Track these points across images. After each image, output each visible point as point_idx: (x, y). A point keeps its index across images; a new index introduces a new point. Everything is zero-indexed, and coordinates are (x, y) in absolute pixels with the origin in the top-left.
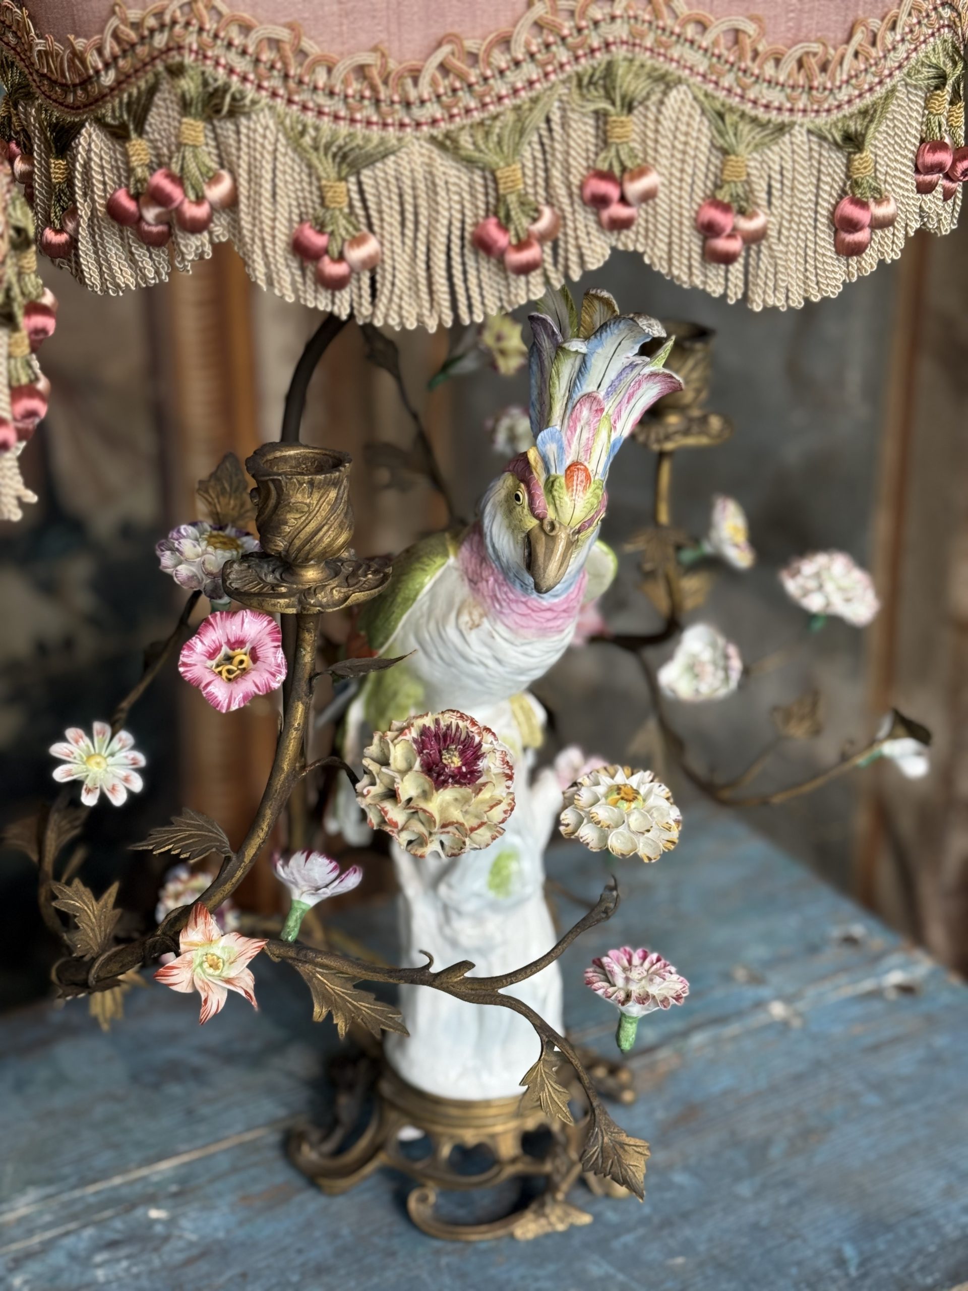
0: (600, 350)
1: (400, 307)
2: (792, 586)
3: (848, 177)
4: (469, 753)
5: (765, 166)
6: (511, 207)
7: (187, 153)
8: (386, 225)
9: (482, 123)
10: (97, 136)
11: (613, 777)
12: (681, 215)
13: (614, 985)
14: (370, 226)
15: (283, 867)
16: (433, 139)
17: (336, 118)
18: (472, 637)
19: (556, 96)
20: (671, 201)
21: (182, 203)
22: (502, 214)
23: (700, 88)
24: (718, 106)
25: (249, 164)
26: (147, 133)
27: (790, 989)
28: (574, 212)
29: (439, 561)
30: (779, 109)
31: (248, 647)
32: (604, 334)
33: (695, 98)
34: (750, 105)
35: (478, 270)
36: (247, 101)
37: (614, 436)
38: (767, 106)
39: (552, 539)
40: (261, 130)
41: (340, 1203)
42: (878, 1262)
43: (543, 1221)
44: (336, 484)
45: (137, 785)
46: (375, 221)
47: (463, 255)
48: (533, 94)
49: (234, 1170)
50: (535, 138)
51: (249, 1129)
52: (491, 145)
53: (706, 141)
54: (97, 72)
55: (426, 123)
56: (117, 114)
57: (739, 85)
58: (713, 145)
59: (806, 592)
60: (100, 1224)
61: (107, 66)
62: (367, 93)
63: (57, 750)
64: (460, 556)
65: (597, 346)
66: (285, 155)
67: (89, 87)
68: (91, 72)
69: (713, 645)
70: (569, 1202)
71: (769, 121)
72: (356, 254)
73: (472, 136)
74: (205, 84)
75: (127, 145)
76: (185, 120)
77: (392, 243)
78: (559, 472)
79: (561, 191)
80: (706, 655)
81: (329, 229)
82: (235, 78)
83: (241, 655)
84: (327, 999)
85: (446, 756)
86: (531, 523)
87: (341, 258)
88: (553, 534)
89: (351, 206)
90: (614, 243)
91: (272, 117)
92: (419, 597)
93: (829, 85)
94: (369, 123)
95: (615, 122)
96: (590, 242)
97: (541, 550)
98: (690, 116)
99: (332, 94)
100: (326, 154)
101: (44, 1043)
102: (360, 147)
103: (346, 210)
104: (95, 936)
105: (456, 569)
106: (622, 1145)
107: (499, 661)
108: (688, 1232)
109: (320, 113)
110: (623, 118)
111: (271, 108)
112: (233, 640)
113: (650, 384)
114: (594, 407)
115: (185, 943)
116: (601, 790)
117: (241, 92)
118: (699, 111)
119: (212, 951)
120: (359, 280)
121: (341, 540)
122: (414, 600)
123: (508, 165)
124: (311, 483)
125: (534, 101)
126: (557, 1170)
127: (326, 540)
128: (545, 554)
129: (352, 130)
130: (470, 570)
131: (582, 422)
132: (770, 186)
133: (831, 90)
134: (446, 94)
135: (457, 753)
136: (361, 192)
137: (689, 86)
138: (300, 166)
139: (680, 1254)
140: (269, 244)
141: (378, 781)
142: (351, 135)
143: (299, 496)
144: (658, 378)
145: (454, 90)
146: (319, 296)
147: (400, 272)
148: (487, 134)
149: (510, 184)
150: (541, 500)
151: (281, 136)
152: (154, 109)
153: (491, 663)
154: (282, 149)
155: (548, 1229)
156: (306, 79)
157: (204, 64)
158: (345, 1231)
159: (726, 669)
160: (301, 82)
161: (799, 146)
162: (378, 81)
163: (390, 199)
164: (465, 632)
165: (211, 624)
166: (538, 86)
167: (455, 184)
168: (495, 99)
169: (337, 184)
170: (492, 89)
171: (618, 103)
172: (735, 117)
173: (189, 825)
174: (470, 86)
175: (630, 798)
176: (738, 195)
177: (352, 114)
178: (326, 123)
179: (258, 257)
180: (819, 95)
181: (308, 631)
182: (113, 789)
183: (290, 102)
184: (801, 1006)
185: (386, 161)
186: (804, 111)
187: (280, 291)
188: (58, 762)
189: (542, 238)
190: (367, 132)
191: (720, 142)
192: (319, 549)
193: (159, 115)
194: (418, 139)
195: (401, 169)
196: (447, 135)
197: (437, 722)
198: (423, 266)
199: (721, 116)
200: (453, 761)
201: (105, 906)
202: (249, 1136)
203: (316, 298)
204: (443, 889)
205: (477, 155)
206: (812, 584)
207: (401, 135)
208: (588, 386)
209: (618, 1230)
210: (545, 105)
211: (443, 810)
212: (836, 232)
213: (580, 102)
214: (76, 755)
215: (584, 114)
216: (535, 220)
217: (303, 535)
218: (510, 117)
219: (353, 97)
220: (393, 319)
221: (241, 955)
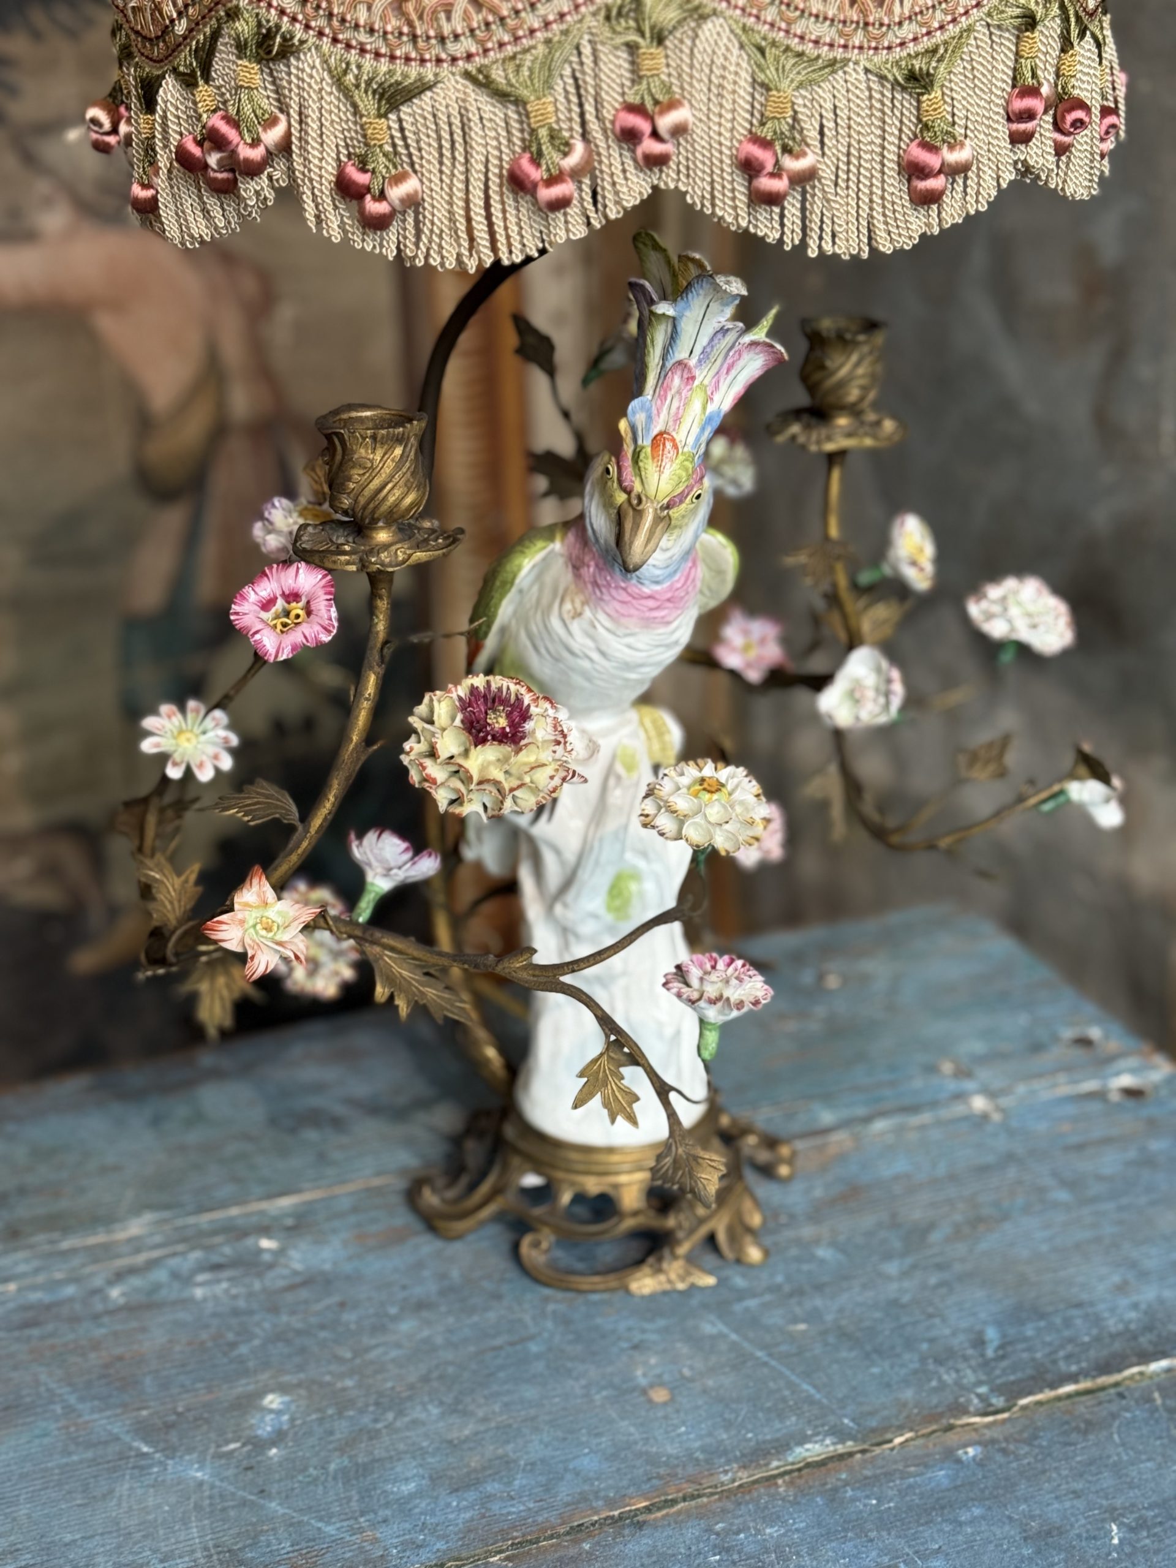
0: (687, 313)
1: (440, 247)
2: (975, 609)
3: (919, 120)
4: (516, 715)
5: (816, 104)
6: (543, 141)
7: (243, 96)
8: (425, 163)
9: (514, 57)
10: (174, 86)
11: (701, 770)
12: (721, 153)
13: (688, 985)
14: (412, 164)
15: (357, 845)
16: (467, 75)
17: (378, 55)
18: (575, 626)
19: (586, 29)
20: (710, 137)
21: (237, 145)
22: (534, 149)
23: (737, 22)
24: (757, 39)
26: (214, 80)
27: (997, 1084)
28: (609, 147)
29: (540, 544)
30: (831, 45)
31: (302, 600)
32: (690, 296)
33: (732, 31)
34: (797, 40)
36: (296, 41)
37: (711, 408)
38: (816, 42)
39: (639, 514)
40: (308, 70)
41: (457, 1247)
42: (1020, 1346)
43: (662, 1278)
44: (399, 440)
45: (227, 763)
46: (416, 159)
47: (501, 194)
48: (564, 27)
49: (355, 1210)
50: (567, 71)
51: (378, 1174)
52: (522, 79)
53: (745, 75)
54: (172, 21)
55: (462, 59)
56: (188, 62)
57: (782, 19)
58: (754, 80)
59: (989, 616)
60: (208, 1249)
61: (180, 15)
62: (405, 29)
63: (149, 723)
64: (567, 541)
65: (685, 309)
66: (331, 93)
67: (168, 38)
68: (167, 22)
69: (878, 670)
70: (691, 1260)
71: (819, 57)
72: (396, 193)
73: (504, 70)
74: (259, 25)
75: (195, 92)
76: (242, 63)
77: (431, 181)
78: (646, 442)
79: (594, 126)
80: (870, 680)
81: (370, 167)
82: (285, 19)
83: (297, 608)
84: (390, 980)
85: (491, 715)
86: (621, 498)
87: (382, 196)
88: (640, 508)
89: (392, 144)
90: (656, 182)
91: (318, 56)
92: (517, 581)
93: (886, 21)
94: (408, 59)
95: (644, 54)
96: (626, 179)
97: (628, 525)
98: (728, 49)
99: (372, 31)
100: (367, 91)
101: (188, 1085)
102: (398, 83)
103: (388, 148)
104: (174, 909)
105: (562, 555)
106: (696, 1158)
107: (603, 654)
108: (818, 1302)
109: (363, 51)
110: (652, 50)
111: (318, 48)
112: (287, 592)
113: (752, 355)
114: (685, 376)
115: (239, 903)
116: (685, 781)
117: (291, 33)
118: (737, 45)
119: (266, 914)
120: (404, 221)
121: (408, 500)
122: (512, 583)
123: (539, 98)
124: (374, 438)
125: (566, 33)
126: (680, 1226)
127: (392, 499)
128: (632, 530)
129: (391, 67)
130: (574, 556)
131: (673, 391)
132: (822, 126)
133: (889, 26)
134: (479, 28)
135: (504, 715)
136: (402, 130)
137: (725, 18)
138: (345, 105)
139: (804, 1321)
140: (317, 185)
141: (422, 739)
142: (390, 73)
143: (362, 451)
144: (759, 348)
146: (366, 238)
147: (439, 211)
148: (519, 67)
149: (542, 118)
150: (629, 472)
151: (326, 75)
152: (217, 55)
153: (595, 656)
154: (327, 89)
155: (668, 1287)
156: (348, 17)
158: (455, 1274)
159: (887, 694)
160: (343, 21)
161: (853, 84)
162: (414, 17)
163: (428, 136)
164: (568, 622)
165: (266, 575)
166: (568, 18)
167: (491, 120)
168: (527, 33)
169: (378, 121)
170: (523, 22)
171: (648, 35)
172: (778, 52)
173: (258, 793)
174: (502, 19)
175: (713, 789)
176: (782, 133)
177: (391, 50)
178: (368, 62)
179: (308, 198)
180: (875, 32)
181: (381, 598)
182: (201, 765)
183: (335, 40)
184: (1005, 1102)
185: (423, 96)
186: (861, 48)
187: (328, 232)
188: (147, 734)
189: (576, 174)
190: (406, 68)
191: (761, 77)
192: (384, 508)
193: (222, 60)
194: (453, 74)
195: (437, 105)
196: (481, 70)
198: (461, 204)
199: (761, 50)
200: (500, 722)
201: (186, 881)
202: (376, 1182)
203: (363, 240)
204: (558, 909)
205: (509, 89)
206: (996, 609)
207: (438, 70)
208: (680, 353)
209: (741, 1295)
210: (574, 37)
211: (483, 768)
212: (909, 181)
213: (610, 34)
214: (167, 729)
215: (616, 48)
216: (566, 154)
217: (367, 493)
218: (541, 50)
219: (392, 33)
220: (435, 260)
221: (295, 919)
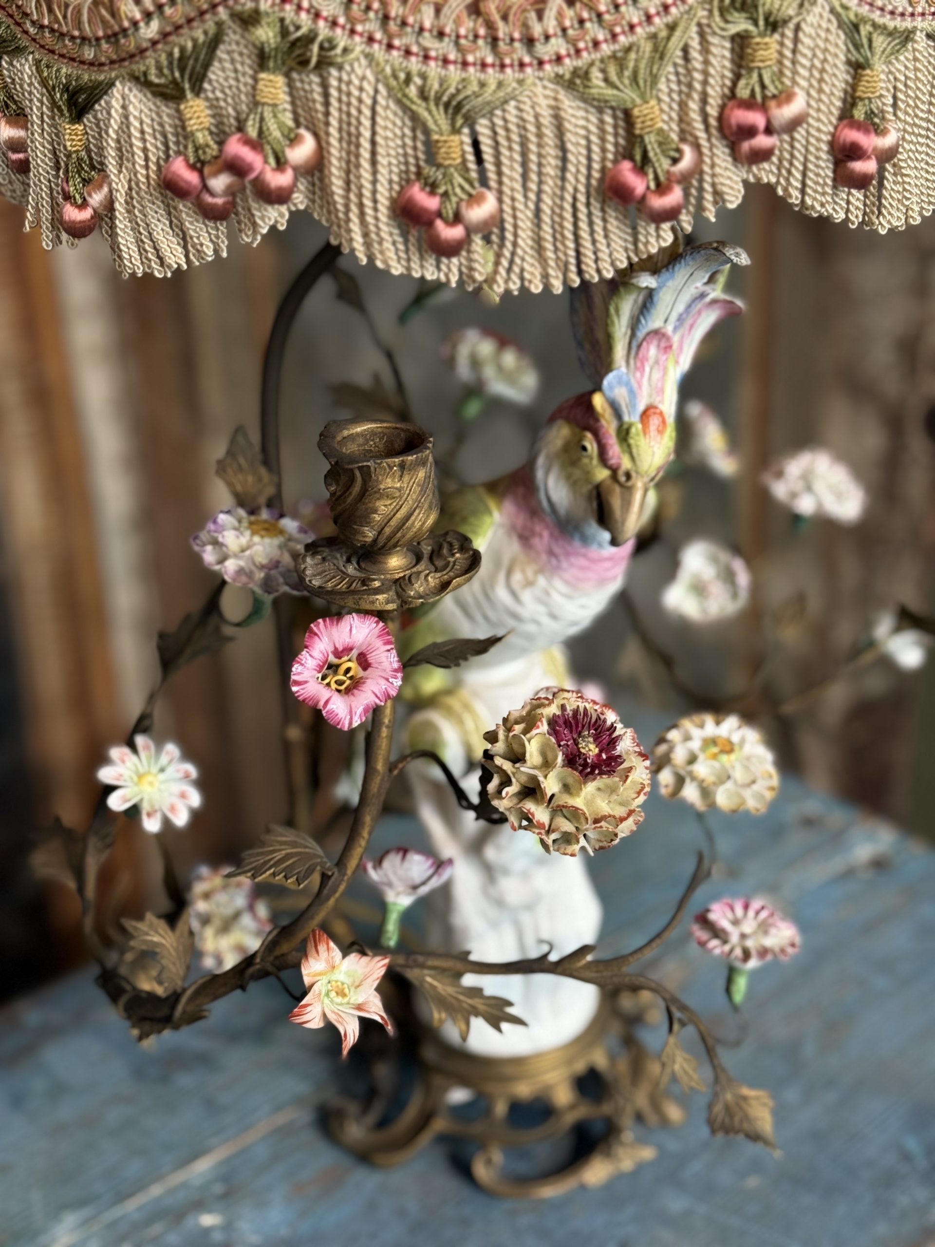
0: (669, 284)
1: (522, 270)
2: (780, 490)
4: (605, 738)
5: (891, 77)
6: (649, 147)
7: (266, 114)
8: (505, 180)
9: (614, 56)
10: (135, 96)
11: (703, 727)
12: (817, 139)
13: (728, 942)
14: (484, 181)
15: (375, 868)
16: (558, 79)
17: (445, 61)
18: (527, 596)
19: (695, 20)
21: (261, 172)
22: (638, 157)
24: (853, 17)
25: (340, 121)
28: (711, 146)
30: (902, 15)
31: (354, 653)
32: (676, 268)
33: (832, 10)
34: (879, 13)
35: (604, 220)
36: (338, 50)
37: (679, 371)
38: (893, 13)
39: (628, 491)
40: (356, 82)
41: (397, 1176)
43: (613, 1163)
44: (424, 463)
45: (195, 799)
46: (492, 176)
47: (588, 205)
48: (669, 19)
49: (275, 1158)
50: (671, 69)
51: (277, 1109)
52: (627, 82)
53: (842, 56)
54: (135, 24)
55: (550, 61)
56: (166, 71)
58: (848, 60)
59: (795, 494)
61: (148, 16)
62: (482, 31)
63: (106, 775)
64: (504, 511)
65: (667, 280)
66: (387, 107)
67: (123, 41)
68: (126, 23)
71: (896, 29)
72: (474, 214)
73: (604, 72)
74: (284, 32)
75: (182, 107)
76: (262, 75)
77: (513, 199)
78: (632, 417)
79: (698, 125)
80: (709, 572)
81: (441, 190)
82: (321, 24)
83: (348, 662)
85: (582, 744)
86: (602, 474)
87: (457, 218)
88: (629, 484)
89: (464, 161)
90: (745, 176)
91: (370, 65)
94: (484, 65)
95: (758, 44)
96: (727, 177)
97: (616, 502)
98: (828, 30)
99: (441, 35)
100: (437, 105)
102: (476, 95)
103: (460, 166)
106: (745, 1099)
109: (426, 58)
110: (767, 40)
111: (368, 56)
112: (340, 648)
113: (709, 312)
114: (663, 344)
115: (308, 975)
116: (695, 745)
117: (330, 40)
118: (835, 24)
119: (335, 977)
121: (431, 521)
123: (645, 102)
125: (671, 28)
126: (615, 1110)
127: (418, 525)
128: (622, 506)
129: (464, 75)
130: (519, 526)
131: (651, 362)
132: (896, 99)
134: (572, 26)
135: (591, 739)
136: (476, 144)
138: (402, 120)
140: (369, 211)
141: (514, 780)
142: (464, 81)
144: (715, 305)
145: (581, 22)
146: (425, 264)
147: (523, 230)
148: (622, 67)
149: (649, 123)
150: (615, 449)
151: (381, 87)
152: (216, 64)
154: (381, 100)
155: (619, 1170)
156: (411, 20)
157: (282, 10)
158: (411, 1206)
160: (404, 24)
161: (920, 53)
162: (496, 17)
163: (510, 149)
165: (316, 634)
166: (673, 10)
167: (584, 127)
168: (627, 28)
169: (452, 138)
170: (623, 17)
171: (761, 23)
172: (869, 28)
174: (599, 15)
175: (727, 749)
176: (872, 112)
177: (464, 55)
178: (433, 69)
179: (355, 226)
182: (173, 809)
183: (390, 47)
185: (506, 107)
187: (384, 263)
189: (685, 179)
190: (482, 76)
191: (855, 55)
192: (408, 534)
193: (223, 70)
194: (541, 79)
195: (525, 116)
196: (575, 72)
197: (563, 707)
199: (856, 27)
203: (422, 267)
206: (799, 486)
207: (521, 76)
208: (654, 321)
209: (683, 1160)
210: (683, 31)
211: (589, 803)
213: (722, 25)
216: (675, 161)
217: (393, 523)
218: (647, 48)
219: (466, 37)
220: (514, 283)
221: (366, 977)
